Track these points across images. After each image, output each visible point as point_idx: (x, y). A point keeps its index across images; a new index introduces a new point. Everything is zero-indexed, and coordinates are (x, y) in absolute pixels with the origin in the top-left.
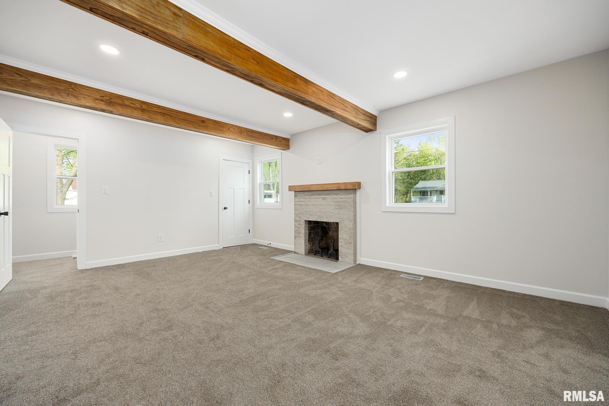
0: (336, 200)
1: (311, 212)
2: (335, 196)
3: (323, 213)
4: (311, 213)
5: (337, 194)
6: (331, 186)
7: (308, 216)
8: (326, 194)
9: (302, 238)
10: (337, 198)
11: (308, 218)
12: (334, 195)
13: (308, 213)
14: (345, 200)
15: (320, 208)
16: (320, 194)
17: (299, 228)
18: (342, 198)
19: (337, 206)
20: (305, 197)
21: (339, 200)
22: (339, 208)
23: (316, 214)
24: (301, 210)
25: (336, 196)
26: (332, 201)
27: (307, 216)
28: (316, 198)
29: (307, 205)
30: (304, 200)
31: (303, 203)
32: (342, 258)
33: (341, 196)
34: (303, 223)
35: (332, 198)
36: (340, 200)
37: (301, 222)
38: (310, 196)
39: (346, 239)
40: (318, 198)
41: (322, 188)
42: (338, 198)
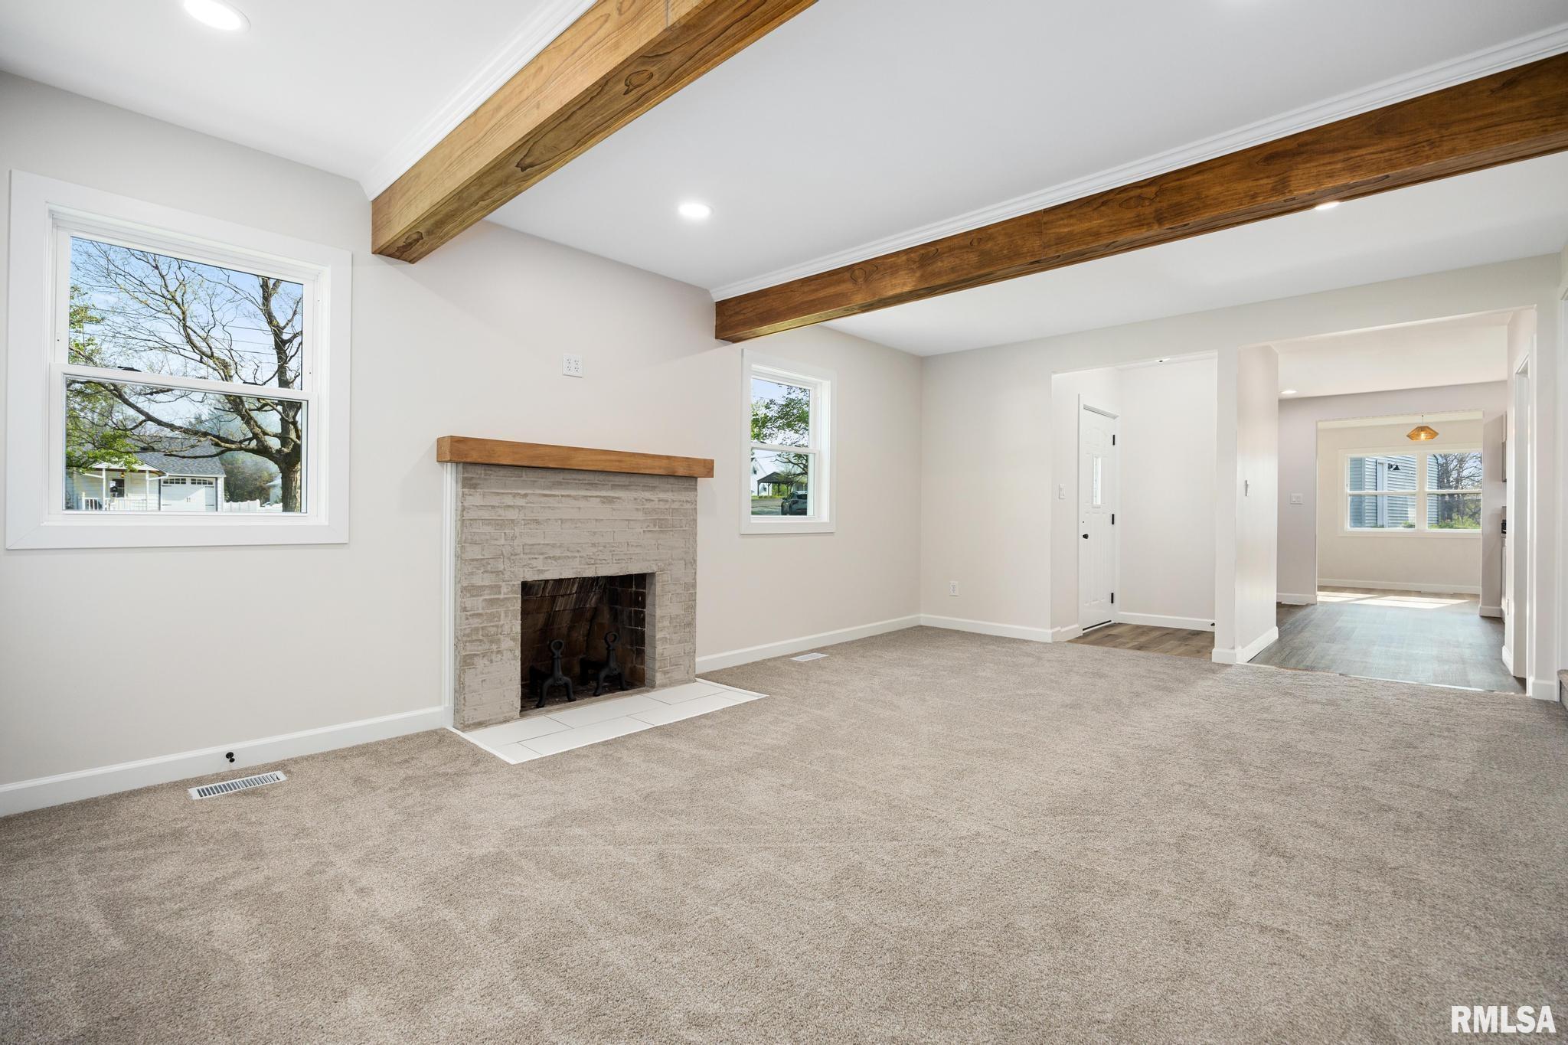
0: (648, 505)
1: (554, 546)
2: (647, 495)
3: (605, 547)
4: (557, 553)
5: (653, 488)
6: (649, 462)
7: (539, 563)
8: (614, 487)
9: (507, 655)
10: (653, 501)
11: (540, 571)
12: (643, 491)
13: (542, 554)
14: (676, 506)
15: (595, 533)
16: (592, 485)
17: (492, 617)
18: (667, 501)
19: (652, 525)
20: (522, 492)
21: (657, 506)
22: (657, 528)
23: (577, 554)
24: (502, 542)
25: (652, 493)
26: (637, 509)
27: (534, 563)
28: (575, 498)
29: (537, 521)
30: (521, 502)
31: (512, 515)
32: (665, 673)
33: (662, 495)
34: (515, 592)
35: (635, 499)
36: (662, 506)
37: (504, 590)
38: (550, 488)
39: (677, 616)
40: (585, 497)
41: (617, 463)
42: (657, 499)
